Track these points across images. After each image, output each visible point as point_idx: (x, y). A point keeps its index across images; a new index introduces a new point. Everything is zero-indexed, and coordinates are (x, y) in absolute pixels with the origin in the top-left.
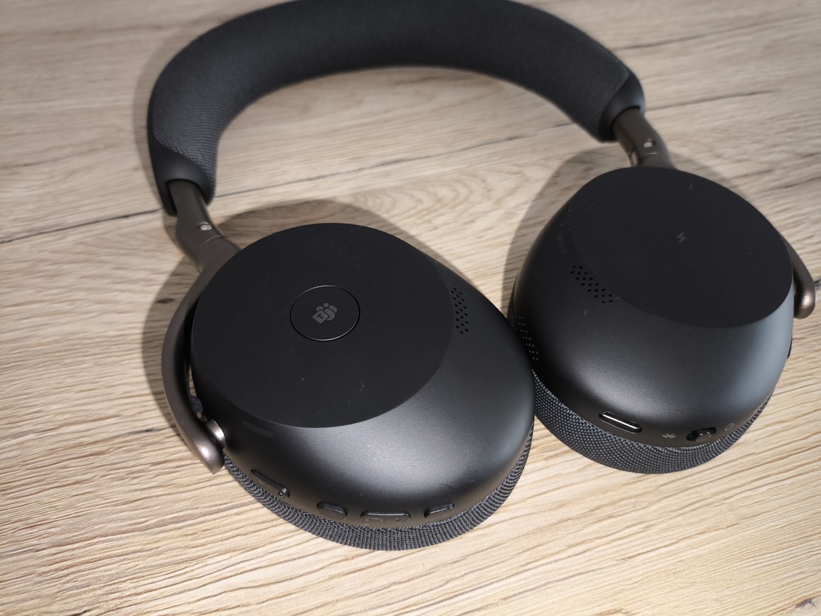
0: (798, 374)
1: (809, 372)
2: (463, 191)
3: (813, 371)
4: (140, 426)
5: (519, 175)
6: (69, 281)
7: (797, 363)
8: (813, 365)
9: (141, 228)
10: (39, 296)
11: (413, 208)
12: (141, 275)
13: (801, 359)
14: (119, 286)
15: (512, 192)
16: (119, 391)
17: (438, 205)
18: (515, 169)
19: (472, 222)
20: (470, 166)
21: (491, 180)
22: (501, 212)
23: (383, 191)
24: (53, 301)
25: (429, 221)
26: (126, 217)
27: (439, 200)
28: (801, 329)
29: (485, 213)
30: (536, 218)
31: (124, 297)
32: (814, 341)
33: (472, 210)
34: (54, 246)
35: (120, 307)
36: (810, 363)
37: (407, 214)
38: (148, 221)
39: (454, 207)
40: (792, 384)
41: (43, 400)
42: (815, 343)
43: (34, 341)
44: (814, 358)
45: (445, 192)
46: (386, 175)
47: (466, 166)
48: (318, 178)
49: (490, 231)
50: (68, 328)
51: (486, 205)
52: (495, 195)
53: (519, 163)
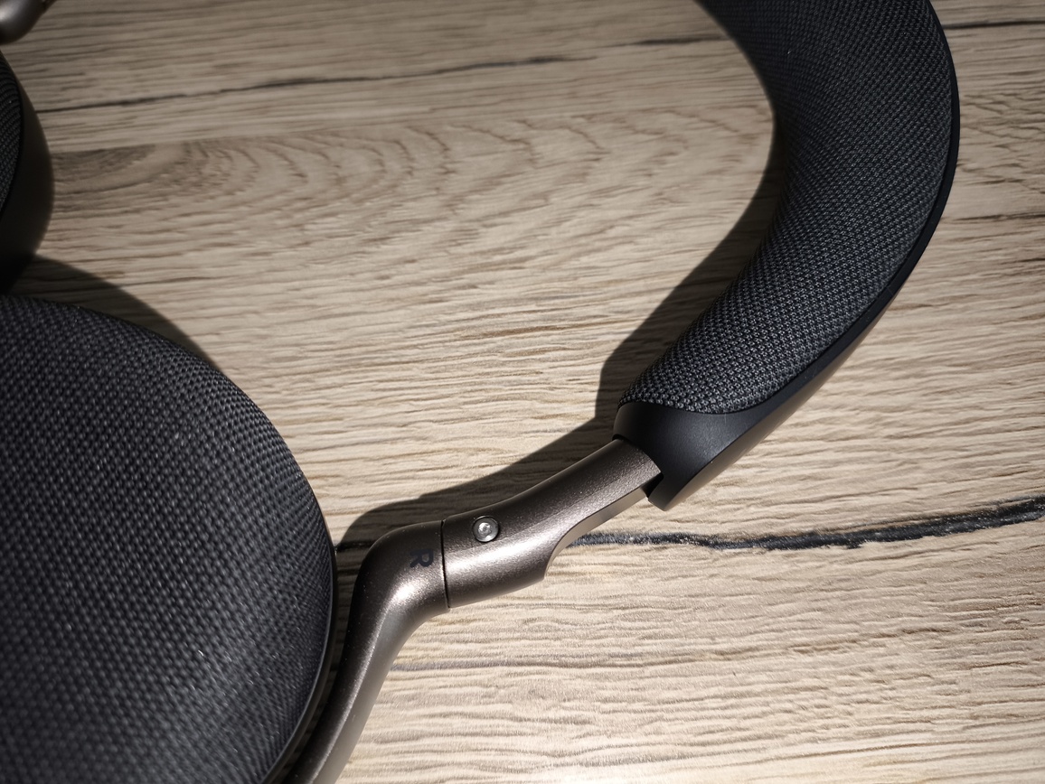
0: (900, 714)
1: (926, 713)
2: (395, 166)
3: (936, 713)
5: (522, 146)
7: (911, 687)
8: (941, 700)
11: (283, 191)
13: (922, 679)
15: (489, 184)
17: (334, 191)
18: (518, 131)
19: (383, 239)
20: (434, 110)
21: (458, 148)
22: (449, 226)
23: (241, 146)
25: (299, 226)
27: (340, 181)
28: (955, 609)
29: (416, 223)
30: (512, 249)
32: (971, 642)
33: (395, 214)
36: (938, 693)
37: (267, 202)
39: (360, 201)
40: (877, 735)
42: (971, 647)
44: (953, 682)
45: (359, 164)
46: (264, 109)
47: (426, 109)
48: (142, 101)
49: (409, 266)
51: (427, 206)
52: (455, 185)
53: (533, 117)
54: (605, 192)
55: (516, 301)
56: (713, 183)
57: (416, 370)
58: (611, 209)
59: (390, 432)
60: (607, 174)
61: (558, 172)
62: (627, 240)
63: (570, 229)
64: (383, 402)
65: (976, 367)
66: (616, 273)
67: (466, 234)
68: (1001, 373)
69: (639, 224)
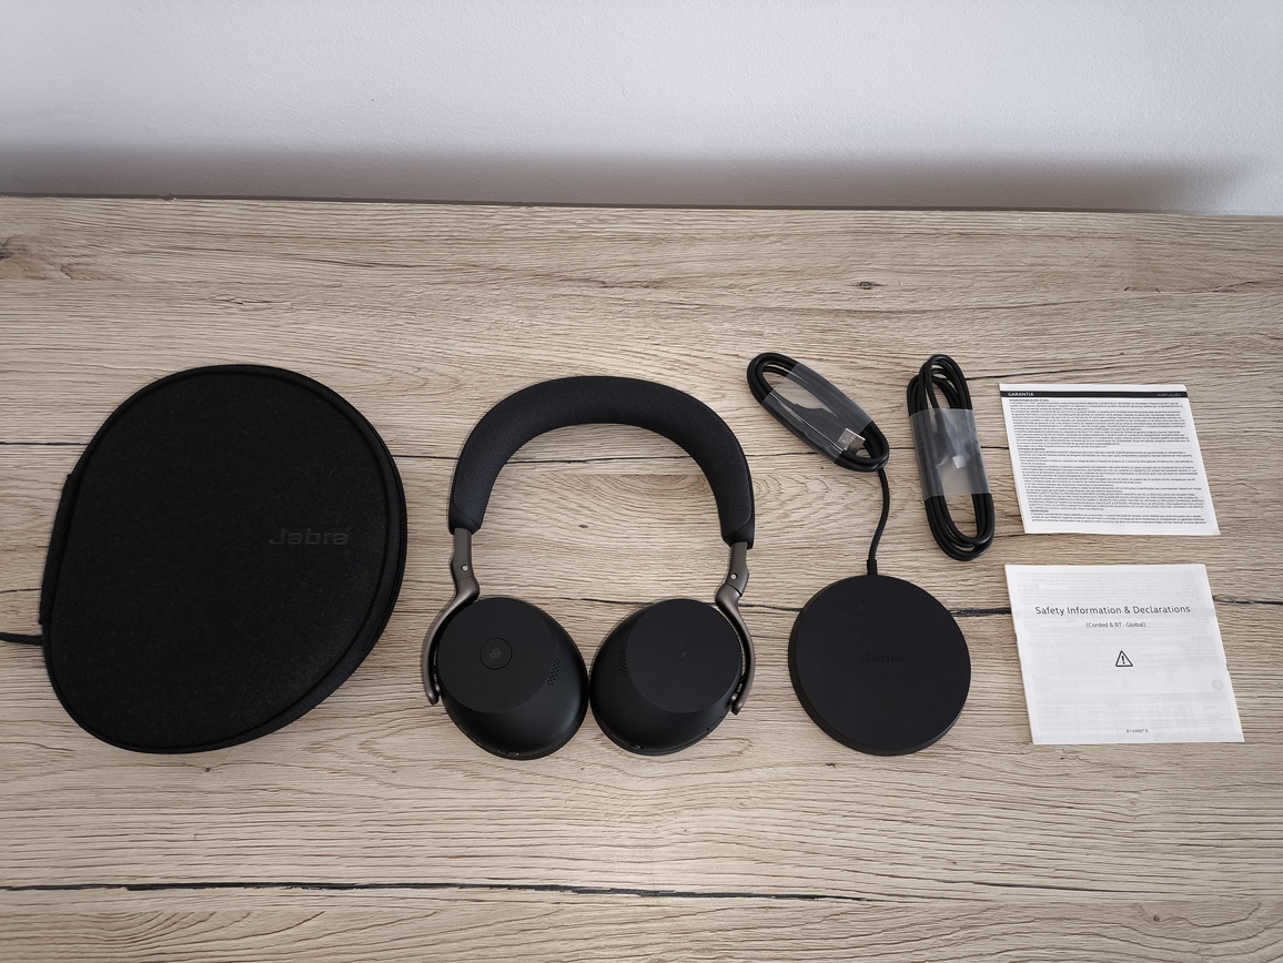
4: (564, 595)
6: (536, 500)
9: (576, 472)
10: (520, 506)
12: (573, 506)
14: (561, 510)
15: (794, 498)
16: (557, 573)
21: (784, 485)
24: (527, 511)
26: (569, 462)
31: (563, 518)
34: (528, 473)
35: (560, 524)
38: (581, 468)
41: (522, 569)
43: (517, 534)
50: (535, 531)
51: (774, 504)
52: (783, 497)
53: (808, 475)
54: (829, 504)
55: (801, 538)
56: (863, 503)
57: (772, 558)
58: (831, 510)
59: (764, 575)
60: (829, 498)
61: (815, 496)
62: (835, 521)
63: (818, 516)
64: (763, 566)
65: (937, 571)
66: (831, 532)
67: (787, 516)
68: (943, 573)
69: (839, 516)
